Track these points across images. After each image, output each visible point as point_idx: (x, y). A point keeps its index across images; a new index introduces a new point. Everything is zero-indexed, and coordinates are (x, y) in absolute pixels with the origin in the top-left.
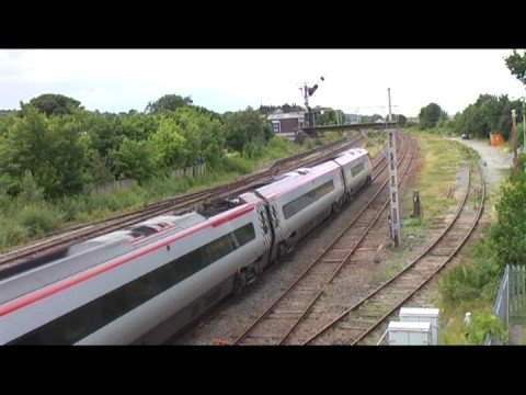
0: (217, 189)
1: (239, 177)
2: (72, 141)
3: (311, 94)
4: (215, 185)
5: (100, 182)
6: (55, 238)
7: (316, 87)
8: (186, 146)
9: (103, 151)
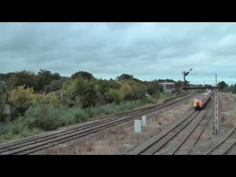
0: (144, 109)
1: (152, 105)
2: (93, 88)
3: (186, 75)
4: (142, 107)
5: (102, 104)
6: (85, 123)
7: (188, 73)
8: (132, 92)
9: (103, 92)
